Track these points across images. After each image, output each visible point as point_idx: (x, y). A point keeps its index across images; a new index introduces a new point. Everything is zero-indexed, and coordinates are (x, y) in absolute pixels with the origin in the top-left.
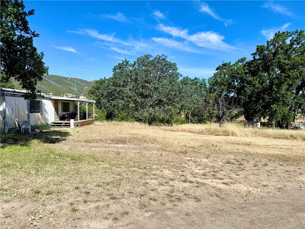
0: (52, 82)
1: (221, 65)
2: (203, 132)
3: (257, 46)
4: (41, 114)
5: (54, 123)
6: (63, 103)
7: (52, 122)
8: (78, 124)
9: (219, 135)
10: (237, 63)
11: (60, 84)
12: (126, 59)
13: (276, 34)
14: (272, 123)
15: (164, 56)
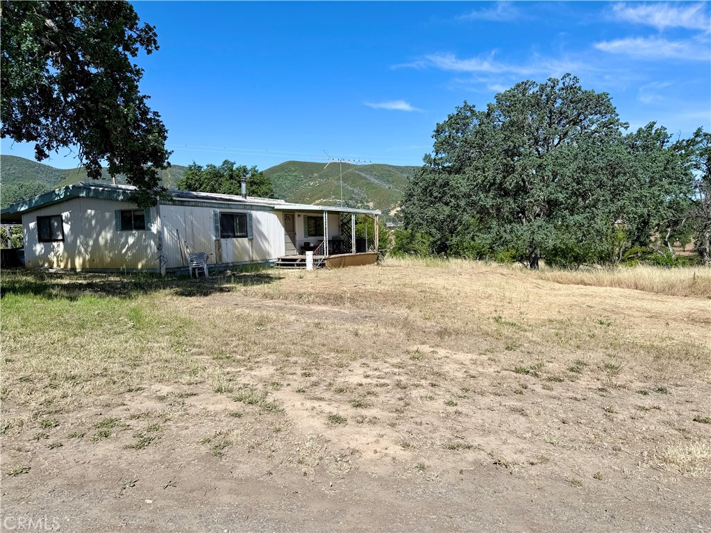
0: (373, 180)
2: (672, 286)
4: (251, 240)
5: (283, 260)
6: (309, 218)
7: (279, 257)
8: (325, 261)
11: (388, 182)
12: (465, 102)
15: (570, 79)
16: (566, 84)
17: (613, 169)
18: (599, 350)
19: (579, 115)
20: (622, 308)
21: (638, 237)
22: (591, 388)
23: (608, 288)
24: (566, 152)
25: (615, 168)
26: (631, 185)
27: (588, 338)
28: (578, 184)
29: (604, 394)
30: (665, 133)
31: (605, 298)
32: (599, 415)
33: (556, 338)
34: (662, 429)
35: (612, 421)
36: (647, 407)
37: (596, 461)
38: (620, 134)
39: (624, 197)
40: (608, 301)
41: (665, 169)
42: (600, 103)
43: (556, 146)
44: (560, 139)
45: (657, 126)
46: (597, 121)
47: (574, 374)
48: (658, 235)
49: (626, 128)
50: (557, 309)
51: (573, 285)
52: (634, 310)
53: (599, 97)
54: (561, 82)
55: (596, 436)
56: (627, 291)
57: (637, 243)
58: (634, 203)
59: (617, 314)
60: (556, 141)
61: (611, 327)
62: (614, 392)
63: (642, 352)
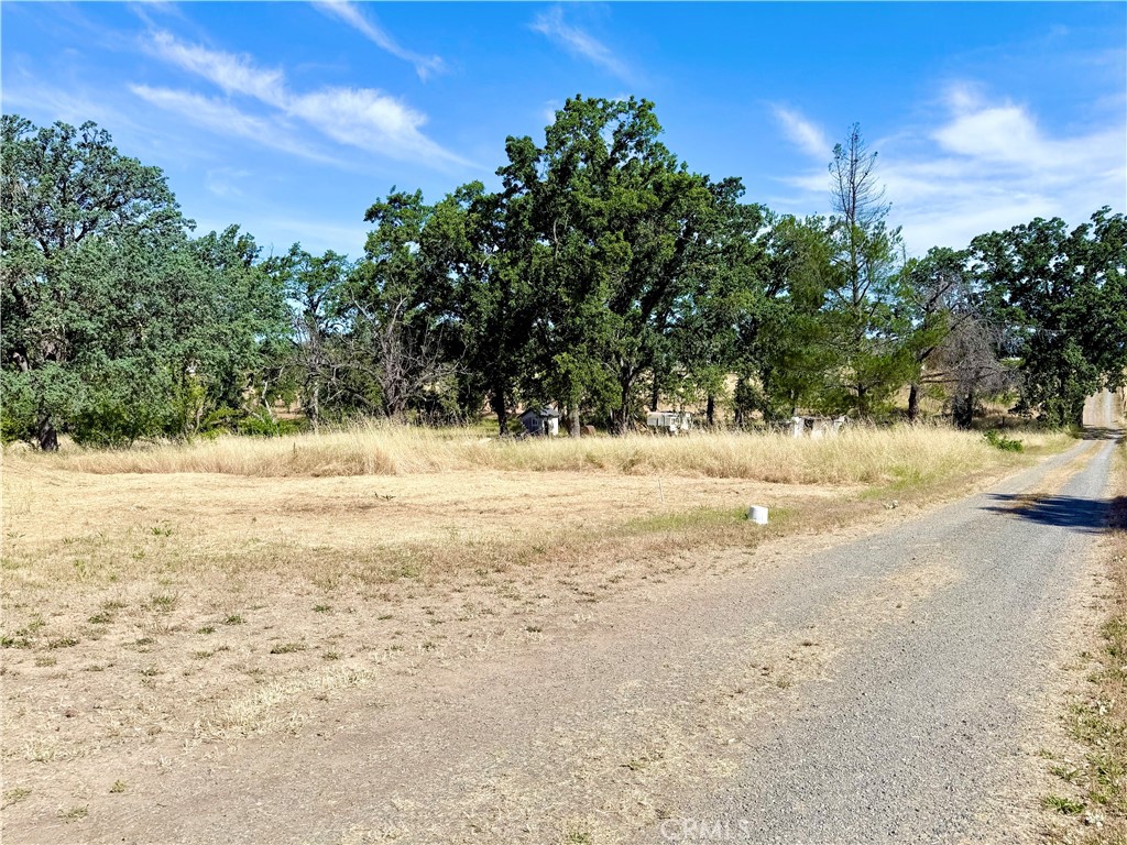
1: (385, 201)
2: (268, 464)
3: (507, 140)
9: (325, 474)
10: (452, 201)
13: (568, 104)
14: (570, 416)
15: (97, 132)
16: (90, 139)
17: (176, 290)
18: (149, 577)
19: (115, 194)
20: (194, 505)
21: (226, 394)
22: (125, 644)
23: (178, 474)
24: (95, 251)
25: (179, 288)
26: (203, 316)
27: (131, 561)
28: (119, 306)
29: (146, 647)
30: (253, 244)
31: (169, 491)
32: (134, 685)
33: (75, 570)
34: (227, 679)
35: (153, 688)
36: (210, 651)
37: (118, 763)
38: (184, 237)
39: (194, 333)
40: (174, 495)
41: (250, 296)
42: (149, 183)
43: (77, 240)
44: (85, 230)
45: (241, 232)
46: (147, 209)
47: (100, 625)
48: (253, 390)
49: (192, 228)
50: (83, 520)
51: (119, 475)
52: (211, 505)
53: (147, 173)
54: (79, 134)
55: (124, 722)
56: (205, 476)
57: (224, 403)
58: (210, 344)
59: (185, 514)
60: (78, 232)
61: (171, 538)
62: (162, 640)
63: (214, 567)
